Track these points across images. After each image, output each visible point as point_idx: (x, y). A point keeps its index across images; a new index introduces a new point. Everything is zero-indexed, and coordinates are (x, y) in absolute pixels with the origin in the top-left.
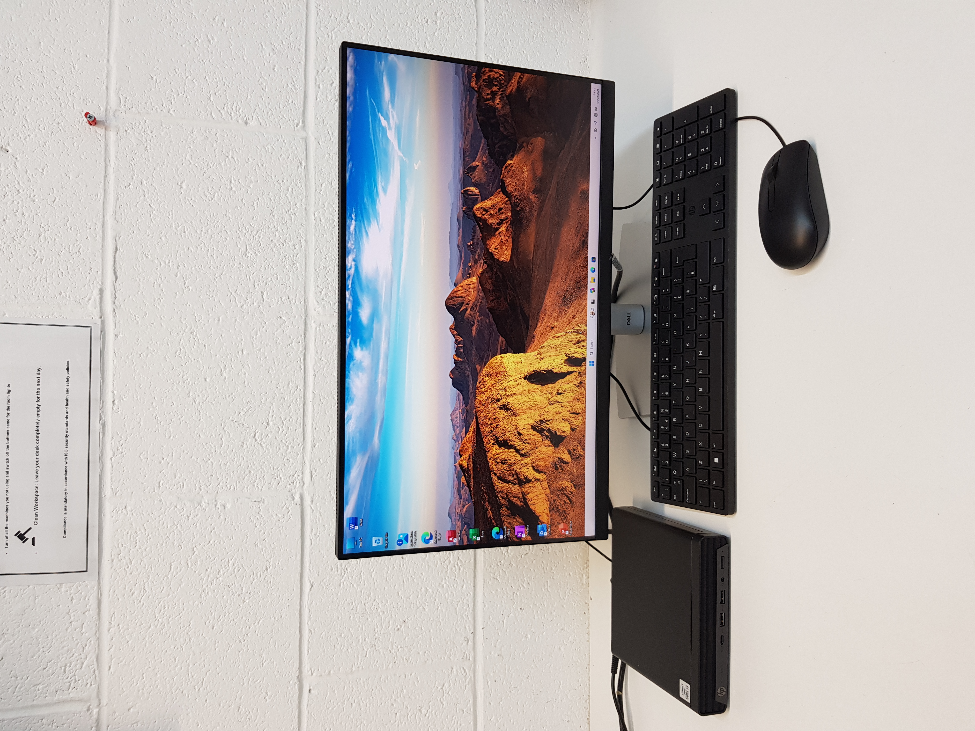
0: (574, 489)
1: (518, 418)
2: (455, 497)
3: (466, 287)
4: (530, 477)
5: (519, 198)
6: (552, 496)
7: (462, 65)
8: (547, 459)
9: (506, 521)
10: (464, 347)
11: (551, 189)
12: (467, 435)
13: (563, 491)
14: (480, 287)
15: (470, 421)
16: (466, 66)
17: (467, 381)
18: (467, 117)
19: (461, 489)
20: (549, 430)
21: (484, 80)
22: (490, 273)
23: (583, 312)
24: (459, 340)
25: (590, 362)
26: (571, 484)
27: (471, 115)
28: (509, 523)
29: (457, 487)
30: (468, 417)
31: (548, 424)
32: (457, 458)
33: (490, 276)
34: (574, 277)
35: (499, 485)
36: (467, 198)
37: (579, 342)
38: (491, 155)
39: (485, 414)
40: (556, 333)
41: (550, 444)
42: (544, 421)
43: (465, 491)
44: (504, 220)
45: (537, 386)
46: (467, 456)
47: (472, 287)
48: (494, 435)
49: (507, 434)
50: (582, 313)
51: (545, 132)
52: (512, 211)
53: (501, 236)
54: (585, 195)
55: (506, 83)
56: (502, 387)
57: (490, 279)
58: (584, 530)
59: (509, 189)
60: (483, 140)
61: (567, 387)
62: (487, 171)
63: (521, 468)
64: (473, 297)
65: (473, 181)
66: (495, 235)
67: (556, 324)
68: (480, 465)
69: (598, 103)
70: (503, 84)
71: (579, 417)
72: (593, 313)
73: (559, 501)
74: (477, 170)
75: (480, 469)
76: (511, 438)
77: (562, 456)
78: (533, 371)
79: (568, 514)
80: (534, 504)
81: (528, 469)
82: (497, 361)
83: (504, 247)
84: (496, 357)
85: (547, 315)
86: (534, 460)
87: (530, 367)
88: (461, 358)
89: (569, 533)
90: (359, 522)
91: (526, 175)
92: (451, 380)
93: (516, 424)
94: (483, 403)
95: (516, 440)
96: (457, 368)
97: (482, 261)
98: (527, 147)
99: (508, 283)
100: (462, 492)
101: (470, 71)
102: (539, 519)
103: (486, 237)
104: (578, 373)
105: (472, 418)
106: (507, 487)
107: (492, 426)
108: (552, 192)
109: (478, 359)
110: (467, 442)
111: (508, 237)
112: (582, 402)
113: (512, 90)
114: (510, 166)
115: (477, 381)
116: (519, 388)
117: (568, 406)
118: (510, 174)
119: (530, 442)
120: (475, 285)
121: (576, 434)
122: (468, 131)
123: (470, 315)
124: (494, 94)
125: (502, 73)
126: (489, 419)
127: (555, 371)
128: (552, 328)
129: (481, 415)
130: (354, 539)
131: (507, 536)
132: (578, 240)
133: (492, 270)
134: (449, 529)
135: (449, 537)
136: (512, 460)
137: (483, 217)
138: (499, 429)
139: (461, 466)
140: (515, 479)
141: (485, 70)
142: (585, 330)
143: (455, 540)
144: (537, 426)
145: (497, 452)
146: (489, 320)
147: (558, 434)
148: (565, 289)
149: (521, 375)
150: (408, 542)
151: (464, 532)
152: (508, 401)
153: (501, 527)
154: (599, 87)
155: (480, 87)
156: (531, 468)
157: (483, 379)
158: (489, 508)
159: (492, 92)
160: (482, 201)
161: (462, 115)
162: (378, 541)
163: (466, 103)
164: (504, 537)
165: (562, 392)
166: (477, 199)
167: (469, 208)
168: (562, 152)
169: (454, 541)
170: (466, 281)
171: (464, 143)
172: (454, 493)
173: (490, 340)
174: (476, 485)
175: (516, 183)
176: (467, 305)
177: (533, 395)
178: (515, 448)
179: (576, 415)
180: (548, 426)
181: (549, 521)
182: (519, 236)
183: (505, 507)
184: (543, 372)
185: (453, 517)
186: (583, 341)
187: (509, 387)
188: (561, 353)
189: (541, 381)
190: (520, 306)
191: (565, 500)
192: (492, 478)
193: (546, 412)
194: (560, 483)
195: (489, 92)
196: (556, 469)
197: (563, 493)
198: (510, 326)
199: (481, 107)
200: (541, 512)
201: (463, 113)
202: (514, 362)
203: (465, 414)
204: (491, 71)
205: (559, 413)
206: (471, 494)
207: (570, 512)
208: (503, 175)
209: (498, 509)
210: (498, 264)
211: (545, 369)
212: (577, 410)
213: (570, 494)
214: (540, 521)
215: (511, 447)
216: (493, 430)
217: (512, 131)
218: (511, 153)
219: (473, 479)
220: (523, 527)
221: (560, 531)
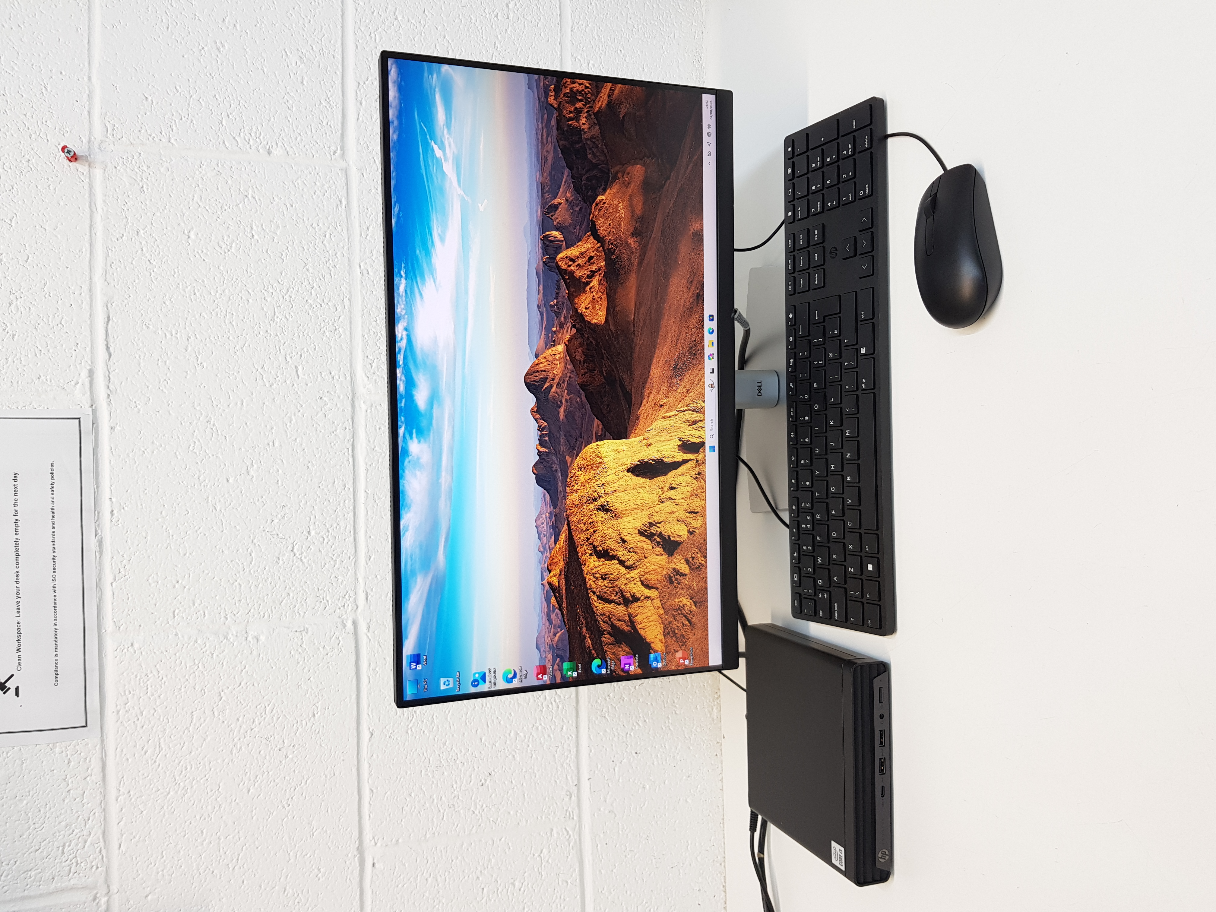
0: (693, 607)
1: (620, 520)
2: (544, 623)
3: (550, 359)
4: (638, 595)
5: (615, 243)
6: (667, 617)
7: (536, 76)
8: (659, 570)
9: (609, 651)
10: (549, 435)
11: (655, 230)
12: (557, 545)
13: (681, 610)
14: (568, 358)
15: (560, 527)
16: (542, 77)
17: (555, 477)
18: (545, 142)
19: (551, 612)
20: (660, 535)
21: (565, 94)
22: (580, 340)
23: (700, 384)
24: (543, 426)
25: (710, 447)
26: (691, 601)
27: (549, 139)
28: (614, 653)
29: (546, 610)
30: (558, 522)
31: (659, 528)
32: (545, 574)
33: (580, 343)
34: (687, 341)
35: (599, 606)
36: (548, 246)
37: (695, 422)
38: (577, 189)
39: (578, 518)
40: (667, 412)
41: (663, 553)
42: (654, 523)
43: (557, 615)
44: (597, 272)
45: (644, 479)
46: (558, 571)
47: (558, 358)
48: (590, 544)
49: (607, 542)
50: (699, 386)
51: (645, 158)
52: (605, 260)
53: (592, 292)
54: (699, 237)
55: (593, 98)
56: (600, 483)
57: (580, 347)
58: (708, 657)
59: (602, 232)
60: (567, 171)
61: (681, 479)
62: (573, 209)
63: (626, 584)
64: (559, 371)
65: (555, 223)
66: (585, 292)
67: (666, 400)
68: (574, 582)
69: (711, 119)
70: (589, 98)
71: (699, 517)
72: (712, 386)
73: (676, 623)
74: (560, 210)
75: (575, 587)
76: (612, 547)
77: (677, 567)
78: (639, 461)
79: (688, 639)
80: (644, 628)
81: (635, 584)
82: (592, 450)
83: (597, 306)
84: (591, 445)
85: (654, 390)
86: (643, 573)
87: (634, 457)
88: (547, 448)
89: (690, 663)
90: (423, 659)
91: (622, 213)
92: (535, 476)
93: (619, 528)
94: (576, 503)
95: (620, 549)
96: (542, 461)
97: (569, 324)
98: (623, 177)
99: (603, 351)
100: (553, 616)
101: (547, 83)
102: (651, 647)
103: (574, 294)
104: (695, 462)
105: (563, 523)
106: (610, 609)
107: (588, 532)
108: (656, 234)
109: (569, 449)
110: (557, 554)
111: (602, 293)
112: (702, 498)
113: (601, 106)
114: (602, 203)
115: (567, 477)
116: (621, 483)
117: (684, 504)
118: (602, 213)
119: (638, 550)
120: (562, 356)
121: (695, 538)
122: (546, 160)
123: (557, 393)
124: (578, 111)
125: (588, 85)
126: (585, 524)
127: (666, 460)
128: (661, 406)
129: (574, 519)
130: (416, 681)
131: (611, 670)
132: (690, 294)
133: (582, 335)
134: (538, 664)
135: (538, 674)
136: (615, 574)
137: (569, 269)
138: (597, 535)
139: (550, 584)
140: (619, 598)
141: (566, 82)
142: (703, 408)
143: (546, 678)
144: (645, 531)
145: (596, 564)
146: (581, 398)
147: (672, 539)
148: (676, 357)
149: (623, 467)
150: (485, 682)
151: (556, 667)
152: (608, 500)
153: (604, 659)
154: (713, 98)
155: (560, 103)
156: (639, 584)
157: (575, 473)
158: (588, 635)
159: (576, 109)
160: (567, 248)
161: (538, 139)
162: (447, 683)
163: (542, 125)
164: (607, 671)
165: (676, 486)
166: (560, 247)
167: (550, 258)
168: (668, 182)
169: (544, 679)
170: (550, 350)
171: (542, 175)
172: (542, 619)
173: (582, 424)
174: (570, 608)
175: (610, 224)
176: (552, 381)
177: (639, 491)
178: (618, 559)
179: (695, 515)
180: (659, 530)
181: (664, 648)
182: (615, 292)
183: (608, 633)
184: (651, 461)
185: (542, 649)
186: (700, 421)
187: (608, 483)
188: (674, 437)
189: (648, 474)
190: (620, 380)
191: (684, 622)
192: (589, 598)
193: (656, 512)
194: (676, 600)
195: (573, 109)
196: (670, 583)
197: (680, 612)
198: (608, 405)
199: (562, 129)
200: (653, 637)
201: (540, 137)
202: (614, 451)
203: (554, 518)
204: (574, 83)
205: (673, 512)
206: (564, 618)
207: (690, 636)
208: (593, 215)
209: (598, 636)
210: (589, 327)
211: (653, 458)
212: (695, 508)
213: (689, 614)
214: (652, 649)
215: (613, 557)
216: (589, 537)
217: (602, 158)
218: (603, 187)
219: (566, 599)
220: (631, 658)
221: (678, 660)
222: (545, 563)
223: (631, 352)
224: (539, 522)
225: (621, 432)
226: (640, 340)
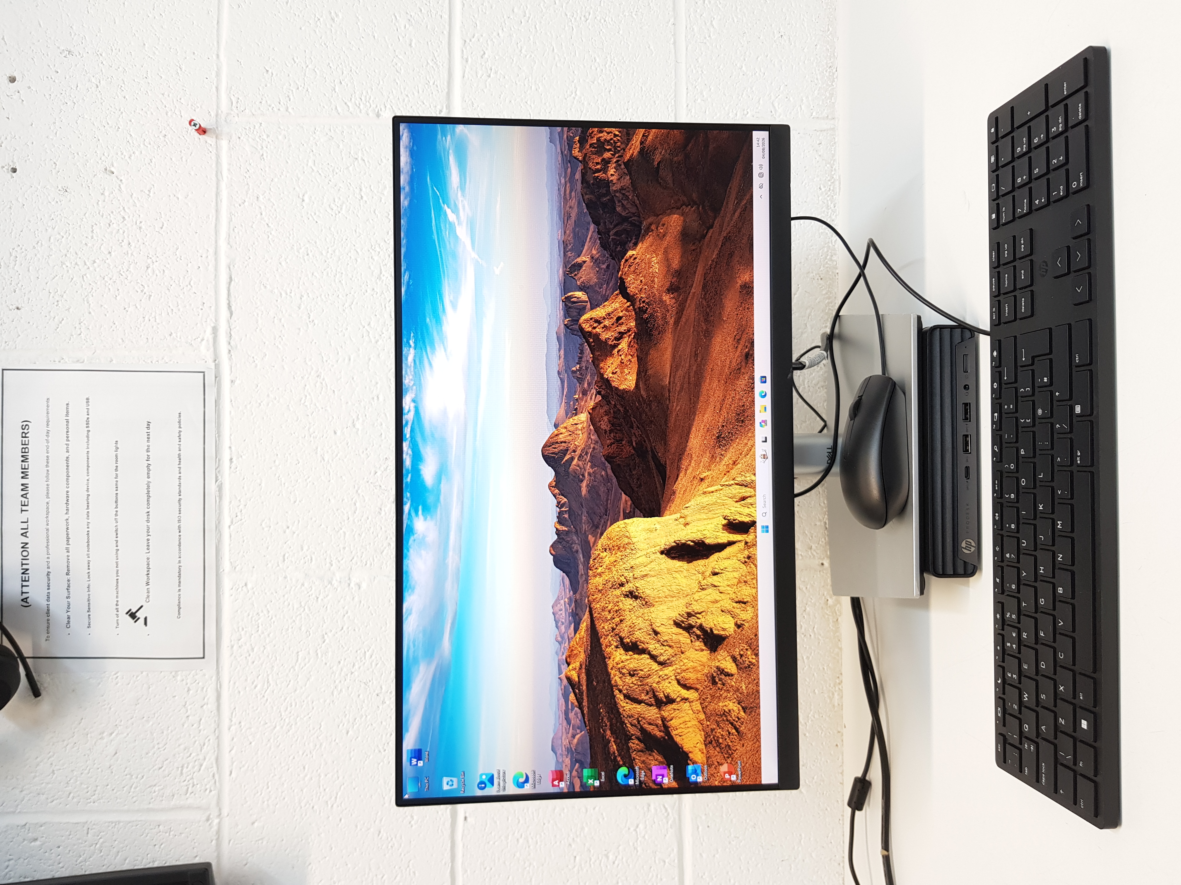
0: (742, 713)
1: (652, 609)
2: (561, 722)
3: (572, 429)
4: (673, 696)
5: (647, 301)
6: (708, 723)
7: (559, 129)
8: (699, 668)
9: (638, 759)
10: (569, 512)
11: (694, 285)
12: (577, 635)
13: (726, 716)
14: (592, 427)
15: (580, 613)
16: (565, 129)
17: (576, 559)
18: (568, 196)
19: (570, 711)
20: (701, 627)
21: (591, 145)
22: (606, 408)
23: (749, 455)
24: (562, 502)
25: (763, 527)
26: (738, 706)
27: (573, 194)
28: (643, 762)
29: (564, 708)
30: (578, 609)
31: (698, 618)
32: (562, 667)
33: (606, 412)
34: (733, 406)
35: (626, 707)
36: (570, 308)
37: (743, 499)
38: (604, 246)
39: (602, 604)
40: (708, 486)
41: (704, 648)
42: (693, 613)
43: (576, 714)
44: (626, 333)
45: (681, 563)
46: (578, 664)
47: (580, 428)
48: (616, 635)
49: (636, 633)
50: (748, 457)
51: (684, 207)
52: (636, 320)
53: (621, 355)
54: (748, 289)
55: (623, 146)
56: (628, 566)
57: (606, 415)
58: (760, 774)
59: (632, 289)
60: (592, 227)
61: (726, 563)
62: (599, 267)
63: (659, 682)
64: (582, 442)
65: (578, 283)
66: (612, 355)
67: (707, 473)
68: (597, 677)
69: (764, 158)
70: (619, 147)
71: (748, 608)
72: (765, 457)
73: (719, 730)
74: (584, 268)
75: (598, 682)
76: (642, 639)
77: (722, 665)
78: (675, 542)
79: (735, 751)
80: (680, 734)
81: (670, 683)
82: (619, 529)
83: (625, 370)
84: (618, 523)
85: (693, 461)
86: (679, 671)
87: (669, 537)
88: (567, 526)
89: (737, 779)
90: (425, 755)
91: (656, 268)
92: (552, 557)
93: (650, 618)
94: (600, 588)
95: (651, 641)
96: (561, 541)
97: (594, 391)
98: (657, 228)
99: (633, 419)
100: (571, 715)
101: (571, 135)
102: (689, 757)
103: (599, 358)
104: (743, 543)
105: (584, 610)
106: (639, 710)
107: (613, 621)
108: (696, 288)
109: (592, 527)
110: (577, 644)
111: (631, 355)
112: (753, 586)
113: (632, 155)
114: (632, 259)
115: (590, 558)
116: (653, 567)
117: (729, 592)
118: (632, 269)
119: (673, 644)
120: (585, 425)
121: (743, 632)
122: (569, 217)
123: (578, 466)
124: (606, 162)
125: (617, 133)
126: (609, 612)
127: (707, 541)
128: (702, 480)
129: (597, 606)
130: (417, 779)
131: (640, 781)
132: (738, 353)
133: (609, 403)
134: (554, 769)
135: (553, 780)
136: (645, 670)
137: (594, 331)
138: (624, 625)
139: (569, 679)
140: (650, 698)
141: (592, 132)
142: (753, 481)
143: (562, 785)
144: (683, 622)
145: (622, 658)
146: (606, 472)
147: (715, 632)
148: (720, 424)
149: (656, 549)
150: (493, 785)
151: (574, 773)
152: (637, 585)
153: (631, 768)
154: (765, 134)
155: (586, 155)
156: (675, 683)
157: (599, 554)
158: (613, 739)
159: (603, 160)
160: (592, 309)
161: (560, 195)
162: (450, 783)
163: (565, 179)
164: (635, 782)
165: (720, 571)
166: (584, 308)
167: (572, 321)
168: (711, 231)
169: (561, 786)
170: (571, 420)
171: (565, 232)
172: (559, 718)
173: (607, 500)
174: (591, 706)
175: (641, 281)
176: (573, 453)
177: (674, 576)
178: (649, 653)
179: (743, 605)
180: (699, 621)
181: (705, 759)
182: (647, 354)
183: (636, 738)
184: (689, 542)
185: (559, 752)
186: (750, 497)
187: (638, 566)
188: (717, 515)
189: (686, 557)
190: (652, 450)
191: (730, 730)
192: (615, 696)
193: (695, 601)
194: (721, 704)
195: (600, 160)
196: (713, 684)
197: (725, 719)
198: (638, 479)
199: (587, 182)
200: (692, 746)
201: (562, 193)
202: (644, 530)
203: (573, 604)
204: (602, 132)
205: (716, 602)
206: (584, 718)
207: (738, 748)
208: (622, 272)
209: (625, 740)
210: (617, 394)
211: (692, 539)
212: (744, 597)
213: (736, 721)
214: (690, 760)
215: (643, 651)
216: (615, 627)
217: (633, 210)
218: (633, 241)
219: (588, 697)
220: (665, 768)
221: (723, 775)
222: (563, 654)
223: (666, 420)
224: (557, 609)
225: (654, 509)
226: (677, 405)
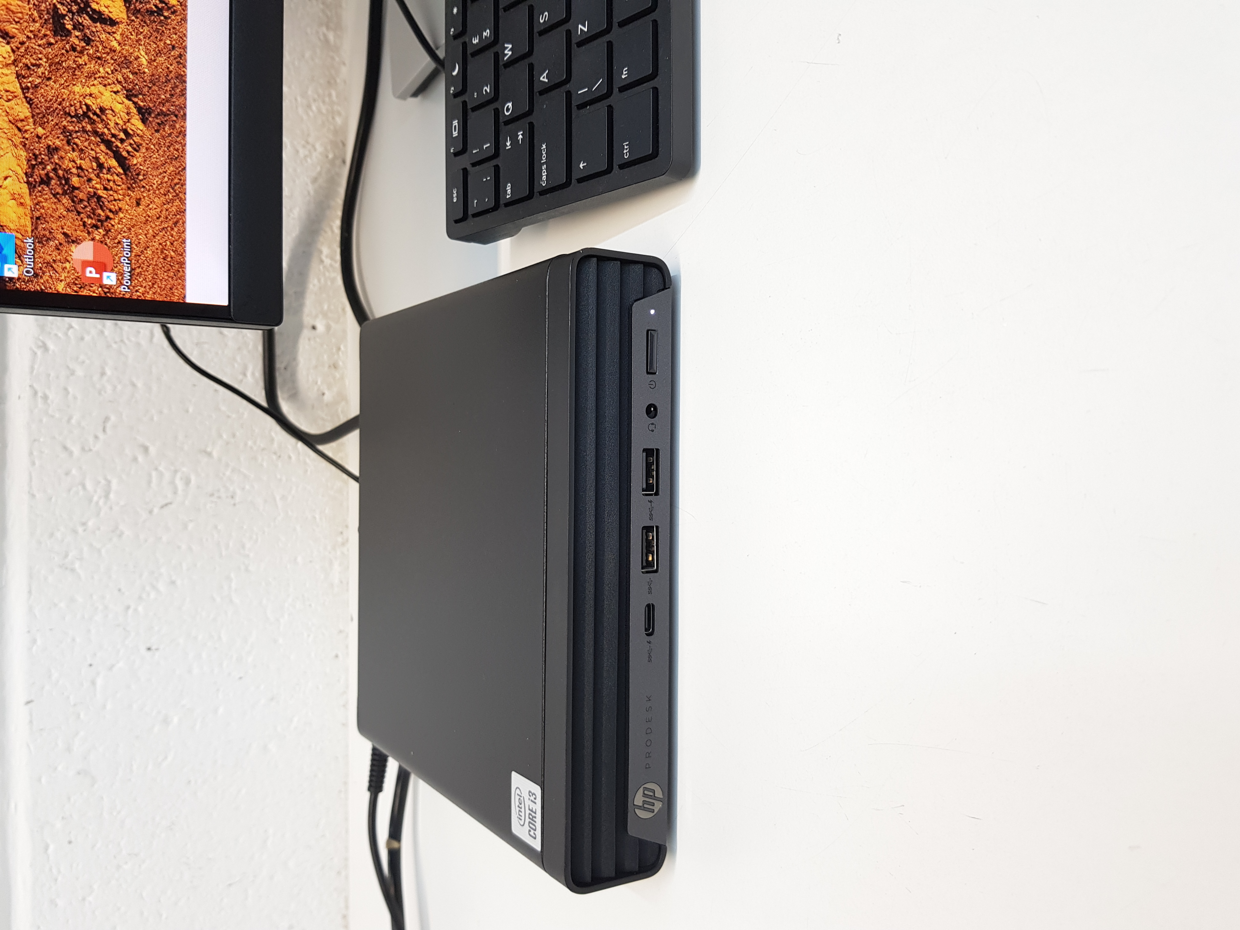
0: (137, 124)
6: (40, 131)
13: (92, 122)
26: (128, 103)
58: (183, 277)
73: (72, 154)
79: (116, 213)
89: (120, 283)
181: (29, 224)
191: (102, 159)
194: (77, 89)
197: (89, 128)
207: (124, 206)
213: (122, 141)
221: (79, 269)
